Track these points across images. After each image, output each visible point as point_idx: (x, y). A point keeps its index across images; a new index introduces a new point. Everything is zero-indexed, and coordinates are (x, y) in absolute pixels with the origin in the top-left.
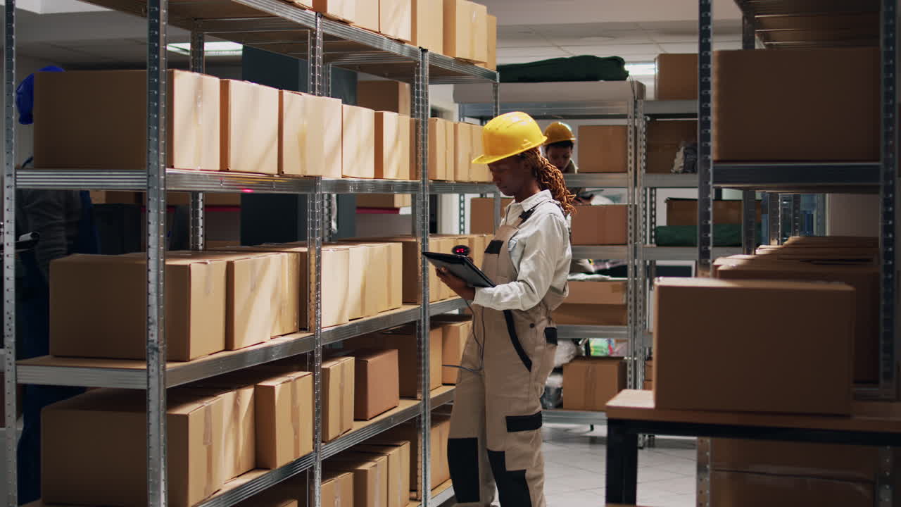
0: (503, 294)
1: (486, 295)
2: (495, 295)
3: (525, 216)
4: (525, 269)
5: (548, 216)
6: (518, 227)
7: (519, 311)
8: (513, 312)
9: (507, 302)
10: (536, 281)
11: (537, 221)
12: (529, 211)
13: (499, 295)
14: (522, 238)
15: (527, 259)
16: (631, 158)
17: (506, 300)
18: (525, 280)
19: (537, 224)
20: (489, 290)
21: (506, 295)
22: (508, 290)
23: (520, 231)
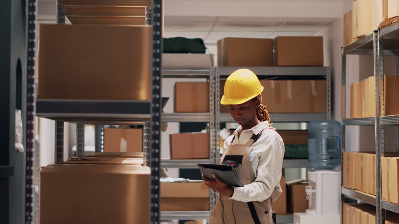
0: (250, 191)
1: (240, 192)
2: (246, 192)
3: (255, 138)
4: (262, 172)
5: (275, 137)
6: (251, 145)
7: (258, 202)
8: (254, 203)
9: (253, 197)
10: (270, 181)
11: (267, 141)
12: (258, 135)
13: (248, 191)
14: (259, 153)
15: (263, 166)
16: (212, 103)
17: (252, 195)
18: (263, 181)
19: (267, 143)
20: (241, 188)
21: (252, 192)
22: (253, 188)
23: (254, 148)
